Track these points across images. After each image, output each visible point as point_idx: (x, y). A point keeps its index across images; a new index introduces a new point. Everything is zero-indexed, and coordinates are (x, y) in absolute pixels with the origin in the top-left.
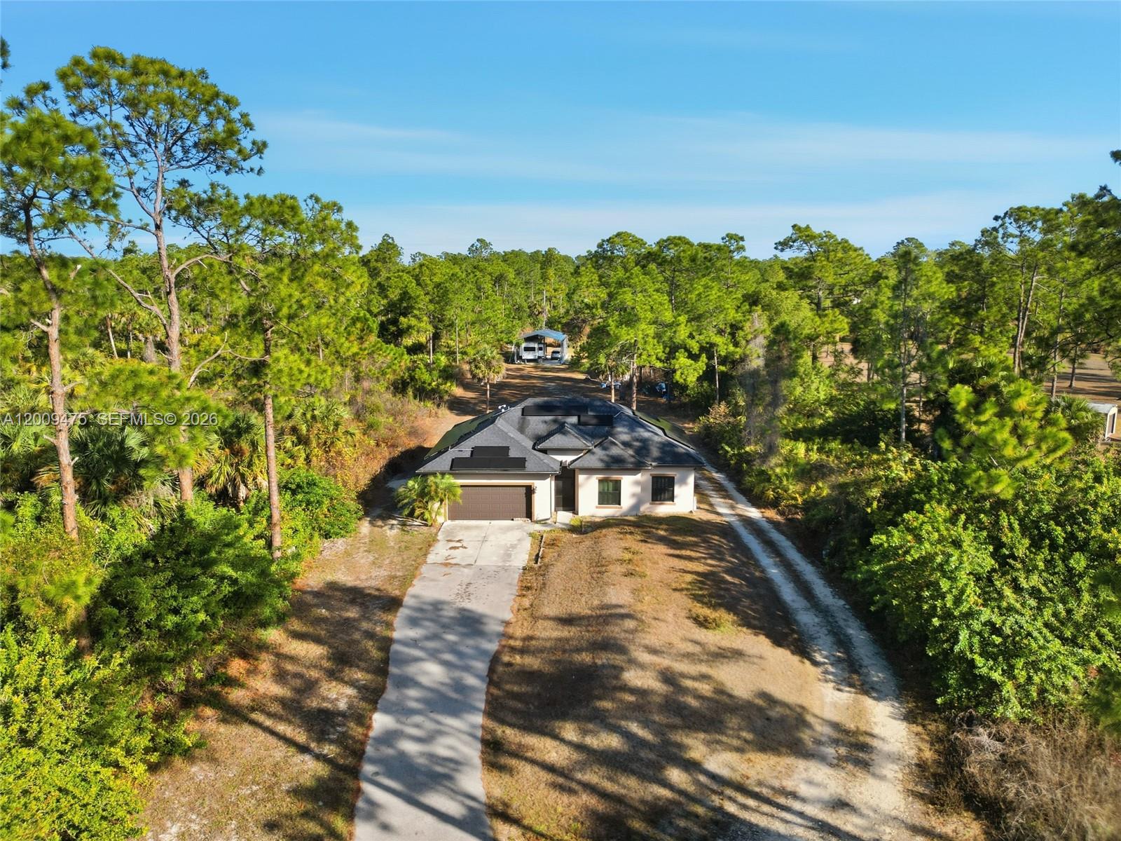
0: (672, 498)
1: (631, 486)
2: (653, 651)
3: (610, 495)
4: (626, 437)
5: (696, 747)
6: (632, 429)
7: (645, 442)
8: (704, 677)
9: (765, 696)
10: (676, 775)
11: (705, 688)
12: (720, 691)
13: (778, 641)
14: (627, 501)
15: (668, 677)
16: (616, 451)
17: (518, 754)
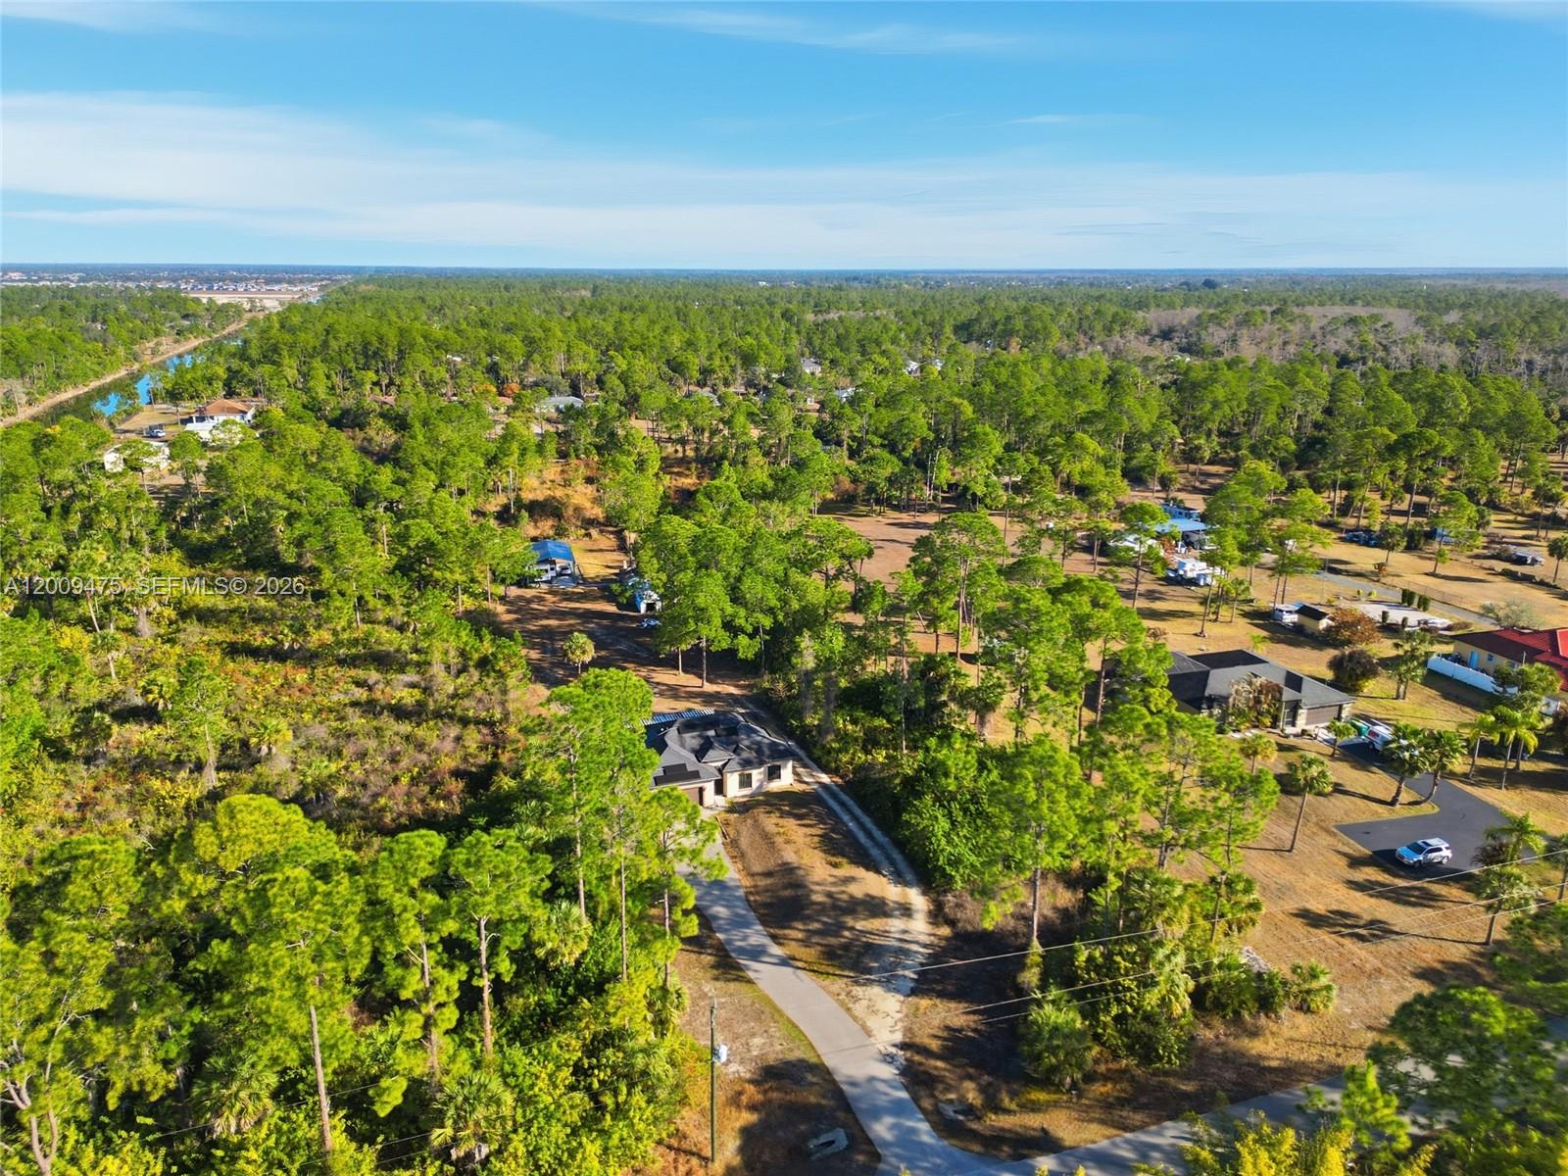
0: (779, 777)
1: (757, 775)
2: (818, 884)
3: (746, 781)
4: (747, 743)
5: (849, 921)
6: (749, 736)
7: (759, 743)
8: (843, 892)
9: (868, 895)
10: (847, 933)
11: (845, 897)
12: (852, 897)
13: (868, 869)
14: (755, 784)
15: (830, 895)
16: (745, 755)
17: (785, 937)
